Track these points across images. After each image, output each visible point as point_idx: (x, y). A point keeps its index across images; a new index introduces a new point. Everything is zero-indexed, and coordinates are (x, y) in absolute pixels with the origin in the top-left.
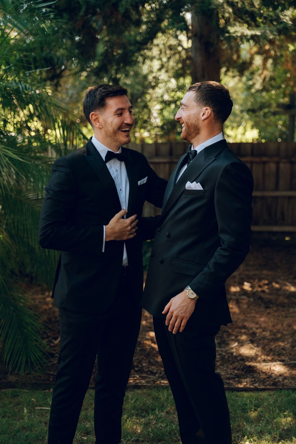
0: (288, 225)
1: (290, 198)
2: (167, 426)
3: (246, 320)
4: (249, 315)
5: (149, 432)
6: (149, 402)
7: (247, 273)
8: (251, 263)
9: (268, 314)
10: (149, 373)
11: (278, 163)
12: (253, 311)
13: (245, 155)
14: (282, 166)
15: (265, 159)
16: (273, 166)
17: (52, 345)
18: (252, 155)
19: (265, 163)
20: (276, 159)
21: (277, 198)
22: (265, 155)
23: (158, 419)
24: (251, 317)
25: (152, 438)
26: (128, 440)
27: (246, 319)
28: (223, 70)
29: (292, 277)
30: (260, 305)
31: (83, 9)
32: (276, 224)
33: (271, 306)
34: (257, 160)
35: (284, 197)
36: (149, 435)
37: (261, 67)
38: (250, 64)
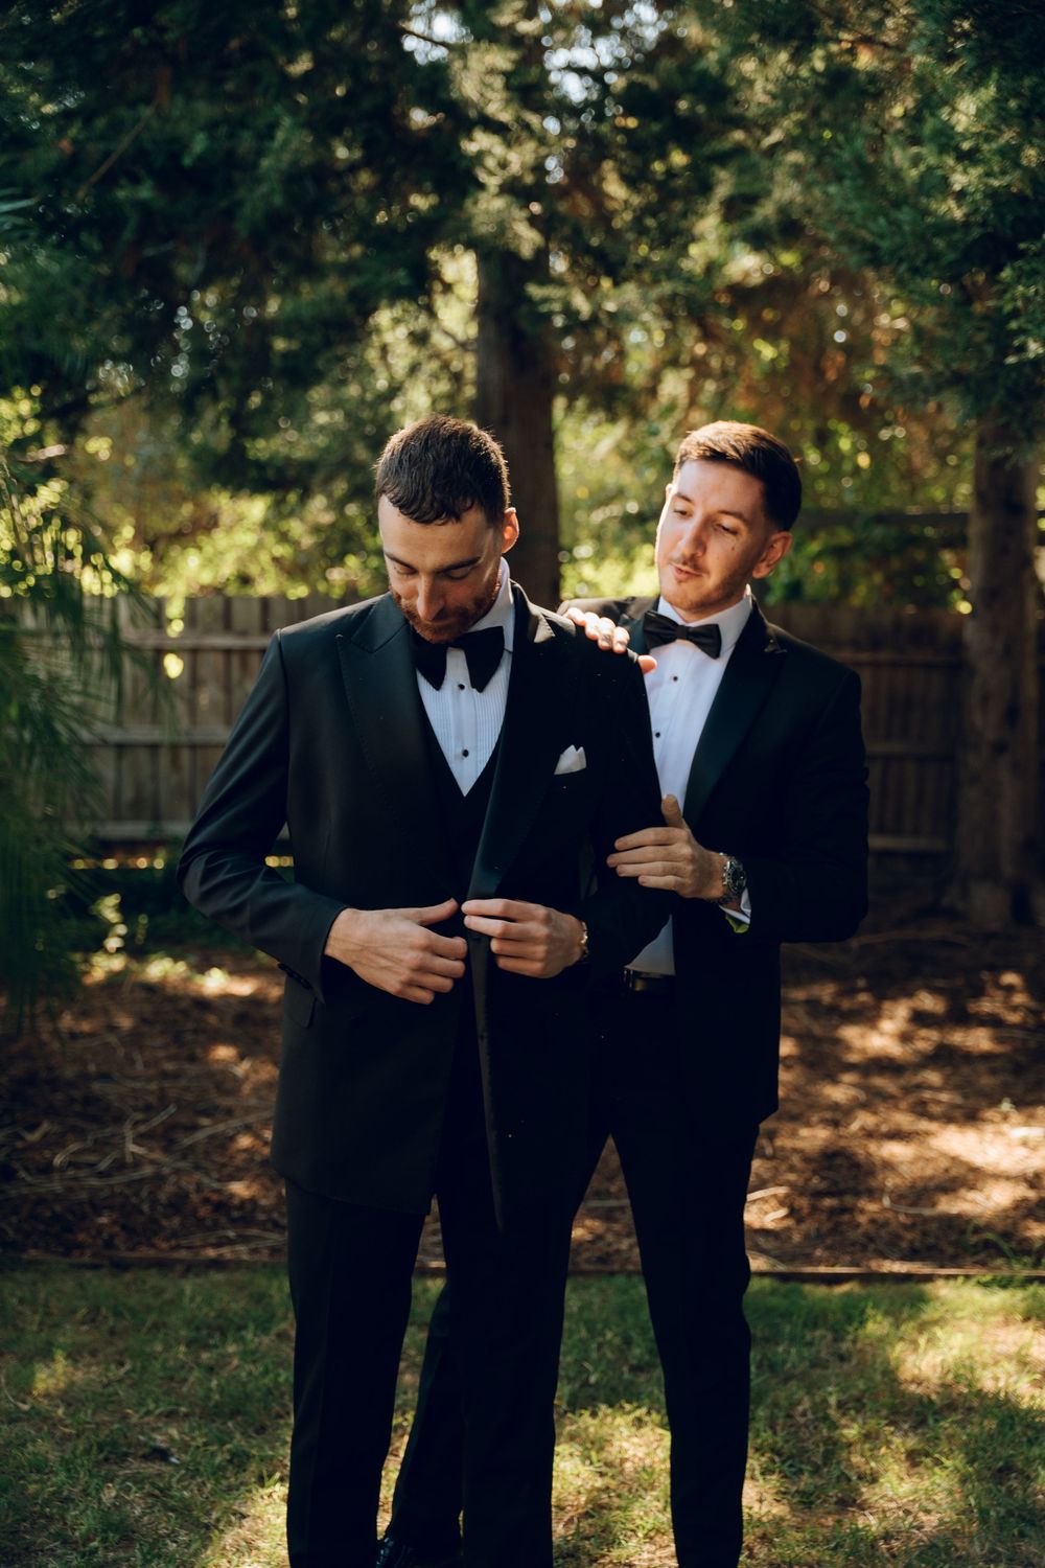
2: (266, 1372)
5: (210, 1390)
6: (238, 1306)
10: (269, 1226)
17: (19, 1144)
23: (249, 1355)
25: (216, 1406)
26: (148, 1413)
28: (560, 403)
31: (133, 224)
36: (208, 1398)
37: (683, 401)
38: (652, 391)
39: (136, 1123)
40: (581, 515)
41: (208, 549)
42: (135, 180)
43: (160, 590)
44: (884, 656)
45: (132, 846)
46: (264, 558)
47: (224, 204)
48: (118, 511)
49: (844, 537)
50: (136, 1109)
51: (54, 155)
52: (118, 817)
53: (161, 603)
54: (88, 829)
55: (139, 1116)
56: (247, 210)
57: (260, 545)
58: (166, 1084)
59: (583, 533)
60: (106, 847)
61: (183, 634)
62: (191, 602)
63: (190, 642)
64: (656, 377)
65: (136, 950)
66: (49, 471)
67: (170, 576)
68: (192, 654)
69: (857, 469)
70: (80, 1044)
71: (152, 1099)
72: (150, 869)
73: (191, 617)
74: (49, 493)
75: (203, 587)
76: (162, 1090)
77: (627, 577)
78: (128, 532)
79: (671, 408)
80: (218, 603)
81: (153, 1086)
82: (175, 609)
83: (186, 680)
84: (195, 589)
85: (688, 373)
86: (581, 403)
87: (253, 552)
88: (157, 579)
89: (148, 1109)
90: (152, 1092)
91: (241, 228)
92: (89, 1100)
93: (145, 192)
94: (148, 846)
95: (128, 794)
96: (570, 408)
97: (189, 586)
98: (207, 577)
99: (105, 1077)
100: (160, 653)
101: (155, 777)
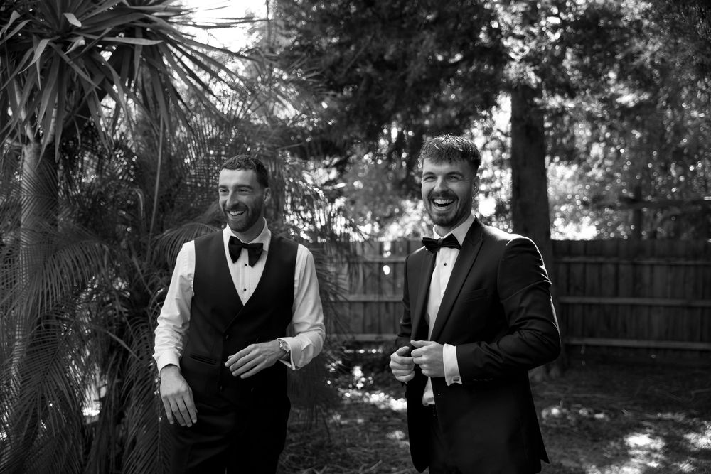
0: (631, 338)
1: (633, 306)
3: (564, 457)
4: (569, 450)
7: (575, 395)
8: (583, 383)
9: (595, 449)
11: (617, 265)
12: (575, 445)
13: (577, 255)
14: (622, 268)
15: (601, 259)
16: (611, 268)
18: (585, 254)
19: (601, 264)
20: (614, 260)
21: (617, 305)
22: (600, 255)
24: (572, 452)
27: (566, 454)
29: (631, 402)
30: (586, 437)
32: (616, 337)
33: (600, 439)
34: (592, 260)
35: (625, 305)
37: (601, 157)
38: (588, 153)
39: (364, 468)
40: (556, 207)
41: (401, 223)
42: (365, 64)
43: (382, 239)
44: (699, 262)
45: (369, 344)
46: (424, 225)
47: (402, 74)
48: (365, 208)
49: (677, 211)
50: (365, 462)
51: (332, 58)
52: (364, 332)
53: (381, 245)
54: (350, 336)
55: (366, 465)
56: (412, 75)
57: (422, 220)
58: (378, 450)
59: (558, 215)
60: (359, 345)
61: (390, 257)
62: (394, 243)
63: (393, 260)
64: (589, 146)
65: (369, 388)
66: (340, 193)
67: (386, 233)
68: (394, 265)
69: (679, 182)
70: (343, 430)
71: (372, 457)
72: (377, 353)
73: (393, 250)
74: (340, 202)
75: (399, 237)
76: (377, 452)
77: (579, 230)
78: (369, 215)
79: (596, 158)
80: (405, 244)
81: (373, 451)
82: (387, 247)
83: (392, 275)
84: (396, 238)
85: (603, 145)
86: (557, 159)
87: (419, 223)
88: (380, 235)
89: (370, 462)
90: (372, 453)
91: (409, 82)
92: (345, 456)
93: (369, 69)
94: (376, 344)
95: (368, 323)
96: (552, 161)
97: (393, 237)
98: (400, 234)
99: (352, 445)
100: (381, 265)
101: (379, 315)
